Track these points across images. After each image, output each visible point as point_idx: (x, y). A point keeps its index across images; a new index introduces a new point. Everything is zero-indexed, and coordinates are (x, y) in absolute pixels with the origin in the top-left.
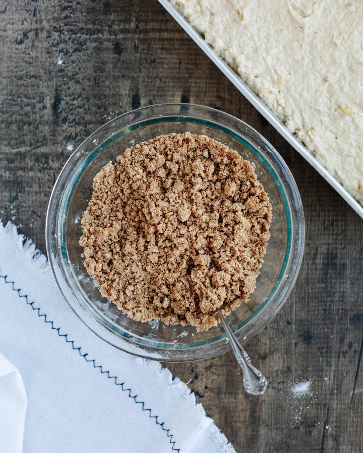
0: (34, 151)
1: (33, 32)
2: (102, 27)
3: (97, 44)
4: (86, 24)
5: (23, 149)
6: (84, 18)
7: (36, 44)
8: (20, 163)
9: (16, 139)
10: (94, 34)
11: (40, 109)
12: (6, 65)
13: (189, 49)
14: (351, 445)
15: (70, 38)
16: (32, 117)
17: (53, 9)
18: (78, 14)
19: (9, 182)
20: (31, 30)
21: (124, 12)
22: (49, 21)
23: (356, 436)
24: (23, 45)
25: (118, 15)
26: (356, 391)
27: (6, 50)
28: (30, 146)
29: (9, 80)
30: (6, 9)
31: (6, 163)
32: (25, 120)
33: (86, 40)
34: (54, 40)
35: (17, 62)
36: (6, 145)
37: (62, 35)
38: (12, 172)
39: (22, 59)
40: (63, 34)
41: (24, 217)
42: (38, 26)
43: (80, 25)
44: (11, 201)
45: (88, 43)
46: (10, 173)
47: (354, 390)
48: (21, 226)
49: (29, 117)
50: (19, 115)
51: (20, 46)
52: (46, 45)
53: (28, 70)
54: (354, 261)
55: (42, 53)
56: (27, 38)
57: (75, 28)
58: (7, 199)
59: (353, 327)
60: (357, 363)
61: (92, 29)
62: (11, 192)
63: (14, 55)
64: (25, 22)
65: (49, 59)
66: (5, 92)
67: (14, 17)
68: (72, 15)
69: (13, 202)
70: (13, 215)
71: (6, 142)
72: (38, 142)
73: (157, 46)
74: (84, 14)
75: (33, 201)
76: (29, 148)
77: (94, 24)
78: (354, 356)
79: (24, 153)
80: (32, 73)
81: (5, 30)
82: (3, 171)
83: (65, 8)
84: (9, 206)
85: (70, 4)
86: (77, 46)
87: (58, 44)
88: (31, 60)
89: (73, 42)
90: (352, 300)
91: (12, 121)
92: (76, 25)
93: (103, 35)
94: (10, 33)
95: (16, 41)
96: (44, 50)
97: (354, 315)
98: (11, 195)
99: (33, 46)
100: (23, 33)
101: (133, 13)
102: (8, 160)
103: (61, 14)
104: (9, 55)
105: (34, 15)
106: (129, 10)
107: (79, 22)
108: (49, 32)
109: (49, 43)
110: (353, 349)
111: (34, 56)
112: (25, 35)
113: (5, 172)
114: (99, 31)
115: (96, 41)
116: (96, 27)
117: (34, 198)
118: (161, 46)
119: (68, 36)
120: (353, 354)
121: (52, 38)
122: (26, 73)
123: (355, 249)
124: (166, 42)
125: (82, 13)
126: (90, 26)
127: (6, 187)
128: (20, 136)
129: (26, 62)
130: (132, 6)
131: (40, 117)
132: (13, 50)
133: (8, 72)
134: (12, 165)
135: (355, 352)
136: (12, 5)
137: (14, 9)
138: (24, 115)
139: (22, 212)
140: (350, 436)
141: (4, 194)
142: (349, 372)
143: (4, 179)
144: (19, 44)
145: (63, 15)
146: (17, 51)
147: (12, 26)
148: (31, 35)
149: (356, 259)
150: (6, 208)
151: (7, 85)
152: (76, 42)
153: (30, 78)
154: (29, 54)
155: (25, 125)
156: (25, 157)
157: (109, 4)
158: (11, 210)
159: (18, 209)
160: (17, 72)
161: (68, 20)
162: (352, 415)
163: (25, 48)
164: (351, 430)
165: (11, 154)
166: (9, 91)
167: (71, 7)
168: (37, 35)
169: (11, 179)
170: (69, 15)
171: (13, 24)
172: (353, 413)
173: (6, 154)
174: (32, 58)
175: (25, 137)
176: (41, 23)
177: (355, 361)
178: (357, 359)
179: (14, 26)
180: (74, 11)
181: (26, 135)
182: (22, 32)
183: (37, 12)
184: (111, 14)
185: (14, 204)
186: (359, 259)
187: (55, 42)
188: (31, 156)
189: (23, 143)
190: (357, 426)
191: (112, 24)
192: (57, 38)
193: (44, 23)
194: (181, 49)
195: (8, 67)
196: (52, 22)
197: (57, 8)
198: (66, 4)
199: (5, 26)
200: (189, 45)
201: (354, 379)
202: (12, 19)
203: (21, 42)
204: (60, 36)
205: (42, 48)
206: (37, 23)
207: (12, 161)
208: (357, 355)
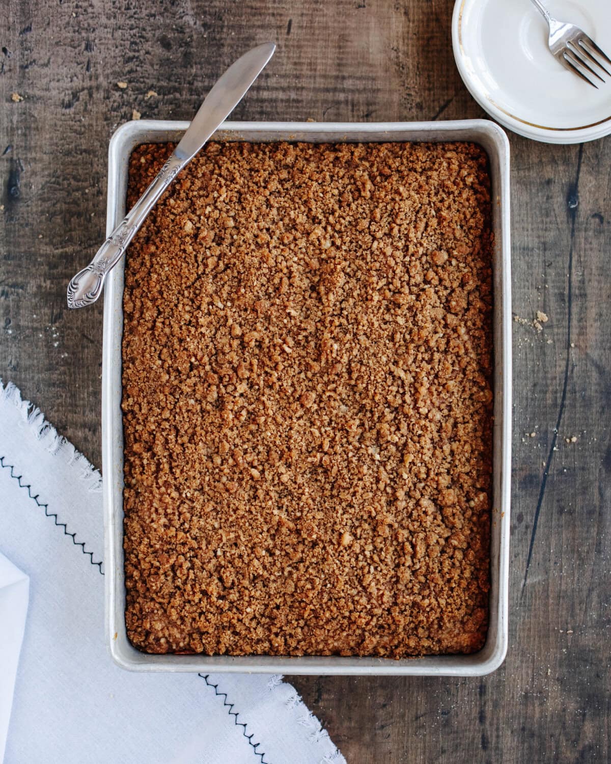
0: (84, 252)
1: (86, 92)
2: (180, 84)
3: (173, 106)
4: (159, 80)
5: (69, 249)
6: (155, 73)
7: (89, 107)
8: (66, 268)
9: (61, 236)
10: (169, 93)
11: (94, 195)
12: (48, 136)
13: (297, 113)
14: (522, 656)
15: (135, 100)
16: (83, 205)
17: (113, 61)
18: (147, 67)
19: (50, 294)
20: (83, 89)
21: (209, 64)
22: (107, 76)
23: (529, 643)
24: (72, 110)
25: (201, 69)
26: (528, 581)
27: (49, 116)
28: (80, 245)
29: (52, 156)
30: (49, 62)
31: (47, 268)
32: (74, 210)
33: (158, 101)
34: (114, 101)
35: (63, 132)
36: (46, 244)
37: (125, 96)
38: (55, 281)
39: (71, 127)
40: (127, 94)
41: (71, 343)
42: (94, 83)
43: (149, 82)
44: (53, 321)
45: (161, 105)
46: (52, 283)
47: (526, 579)
48: (66, 355)
49: (78, 205)
50: (65, 203)
51: (68, 111)
52: (103, 108)
53: (78, 142)
54: (524, 401)
55: (97, 119)
56: (78, 100)
57: (142, 85)
58: (47, 318)
59: (524, 493)
60: (529, 543)
61: (166, 87)
62: (53, 308)
63: (59, 123)
64: (75, 78)
65: (106, 128)
66: (46, 173)
67: (60, 71)
68: (138, 69)
69: (55, 322)
70: (56, 340)
71: (47, 240)
72: (90, 239)
73: (254, 110)
74: (156, 67)
75: (82, 321)
76: (78, 248)
77: (170, 80)
78: (526, 533)
79: (72, 255)
80: (84, 147)
81: (48, 90)
82: (42, 279)
83: (130, 59)
84: (50, 328)
85: (136, 54)
86: (144, 110)
87: (119, 107)
88: (83, 129)
89: (139, 104)
90: (523, 455)
91: (55, 212)
92: (144, 82)
93: (181, 95)
94: (54, 93)
95: (63, 103)
96: (100, 116)
97: (526, 477)
98: (53, 313)
99: (85, 110)
100: (73, 93)
101: (222, 66)
102: (49, 264)
103: (124, 67)
104: (52, 123)
105: (88, 69)
106: (217, 61)
107: (148, 78)
108: (107, 91)
109: (107, 106)
110: (524, 523)
111: (86, 123)
112: (75, 96)
113: (45, 281)
114: (176, 90)
115: (171, 103)
116: (172, 84)
117: (85, 316)
118: (259, 109)
119: (133, 97)
120: (524, 530)
121: (112, 100)
122: (76, 147)
123: (526, 385)
124: (266, 104)
125: (152, 65)
126: (164, 83)
127: (46, 301)
128: (66, 232)
129: (75, 131)
130: (220, 56)
131: (93, 205)
132: (59, 116)
133: (51, 145)
134: (55, 271)
135: (527, 527)
136: (58, 55)
137: (60, 61)
138: (72, 203)
139: (68, 335)
140: (519, 644)
141: (43, 311)
142: (518, 554)
143: (43, 290)
144: (66, 108)
145: (127, 69)
146: (63, 117)
147: (57, 84)
148: (83, 95)
149: (527, 399)
150: (46, 331)
151: (50, 163)
152: (143, 104)
153: (81, 154)
154: (80, 121)
155: (72, 216)
156: (73, 260)
157: (190, 53)
158: (53, 333)
159: (62, 332)
160: (63, 145)
161: (134, 75)
162: (523, 614)
163: (75, 113)
164: (522, 634)
165: (54, 256)
166: (52, 171)
167: (137, 58)
168: (91, 95)
169: (54, 291)
170: (134, 68)
171: (58, 81)
172: (524, 611)
173: (47, 256)
174: (84, 126)
175: (73, 233)
176: (97, 79)
177: (526, 539)
178: (529, 537)
179: (61, 84)
180: (142, 62)
181: (75, 229)
182: (70, 92)
183: (92, 65)
184: (192, 67)
185: (57, 324)
186: (532, 399)
187: (116, 104)
188: (80, 259)
189: (71, 240)
190: (529, 629)
191: (194, 79)
192: (119, 100)
193: (101, 79)
194: (287, 113)
195: (51, 138)
196: (111, 78)
197: (119, 59)
198: (131, 54)
199: (48, 84)
200: (297, 107)
201: (525, 564)
202: (58, 74)
203: (69, 106)
204: (122, 97)
205: (97, 113)
206: (90, 80)
207: (55, 267)
208: (530, 531)
